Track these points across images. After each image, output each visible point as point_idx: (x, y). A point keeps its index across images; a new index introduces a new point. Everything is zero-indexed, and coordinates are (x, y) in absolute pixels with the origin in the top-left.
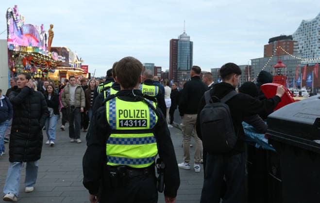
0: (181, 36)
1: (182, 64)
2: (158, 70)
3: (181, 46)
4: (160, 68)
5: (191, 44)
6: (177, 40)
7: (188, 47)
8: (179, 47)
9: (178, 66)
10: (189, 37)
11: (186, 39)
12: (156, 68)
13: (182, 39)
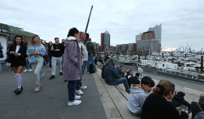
0: (105, 32)
1: (106, 43)
2: (98, 45)
3: (106, 36)
4: (99, 44)
5: (109, 35)
6: (104, 34)
7: (109, 36)
8: (105, 36)
9: (105, 44)
10: (109, 32)
11: (108, 33)
12: (97, 44)
13: (106, 33)
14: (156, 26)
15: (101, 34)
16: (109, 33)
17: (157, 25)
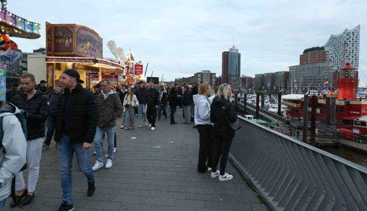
0: (231, 49)
1: (232, 71)
2: (213, 76)
3: (231, 57)
4: (215, 74)
5: (239, 55)
6: (228, 53)
7: (237, 58)
8: (229, 58)
9: (229, 73)
10: (237, 50)
11: (235, 51)
12: (211, 74)
13: (232, 51)
14: (344, 33)
15: (223, 54)
16: (239, 52)
17: (346, 30)
